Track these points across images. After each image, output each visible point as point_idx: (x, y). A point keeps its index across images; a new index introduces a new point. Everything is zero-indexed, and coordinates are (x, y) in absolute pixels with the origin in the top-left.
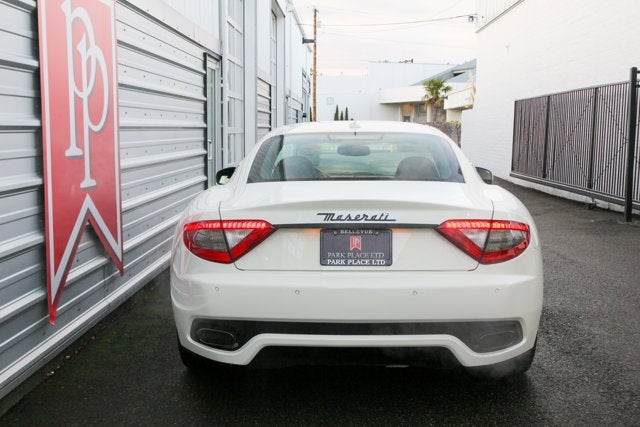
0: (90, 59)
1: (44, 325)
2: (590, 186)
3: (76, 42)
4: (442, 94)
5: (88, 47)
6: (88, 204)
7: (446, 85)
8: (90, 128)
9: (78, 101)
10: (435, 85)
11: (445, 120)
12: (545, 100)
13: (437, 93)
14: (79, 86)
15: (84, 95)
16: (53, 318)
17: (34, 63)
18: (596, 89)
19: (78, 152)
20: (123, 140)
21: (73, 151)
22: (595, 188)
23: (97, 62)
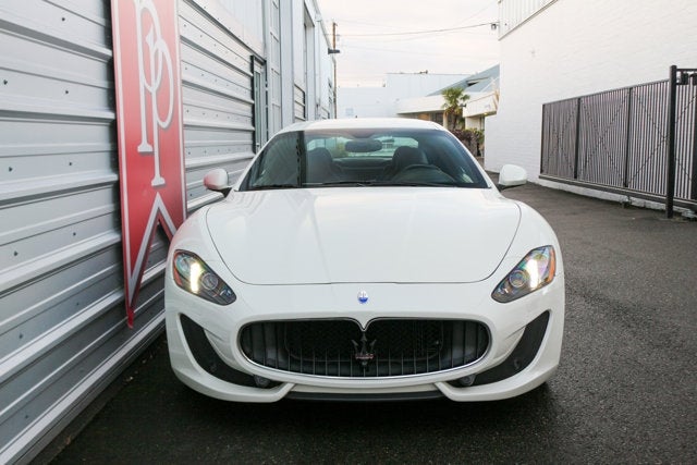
0: (157, 51)
1: (124, 328)
2: (626, 185)
3: (144, 35)
4: (461, 102)
5: (155, 40)
6: (158, 203)
7: (464, 94)
8: (158, 124)
9: (148, 94)
10: (453, 94)
11: (464, 127)
12: (576, 103)
13: (456, 101)
14: (149, 81)
15: (153, 89)
16: (130, 320)
17: (108, 52)
18: (631, 89)
19: (149, 149)
20: (188, 139)
21: (144, 147)
22: (631, 186)
23: (164, 57)
